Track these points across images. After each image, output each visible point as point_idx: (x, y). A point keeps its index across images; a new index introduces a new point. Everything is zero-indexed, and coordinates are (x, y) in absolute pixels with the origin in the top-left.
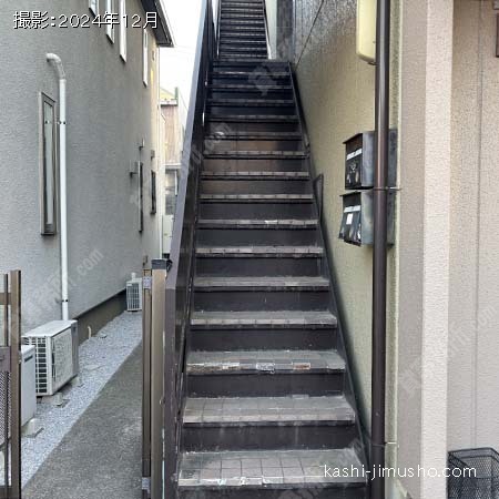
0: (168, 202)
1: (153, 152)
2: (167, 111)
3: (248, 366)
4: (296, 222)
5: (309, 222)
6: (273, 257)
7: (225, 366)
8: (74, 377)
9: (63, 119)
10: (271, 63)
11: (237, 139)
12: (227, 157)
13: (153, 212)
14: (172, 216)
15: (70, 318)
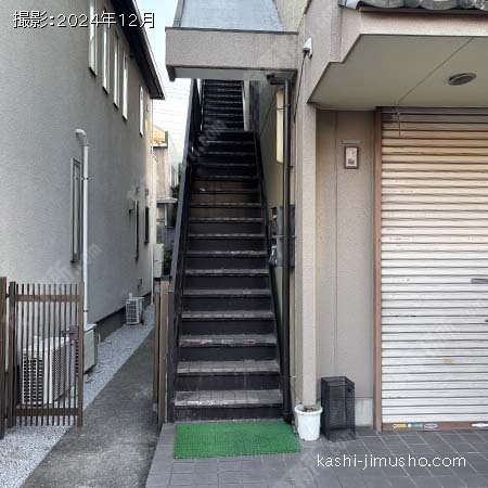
0: (159, 232)
1: (147, 191)
2: (159, 151)
3: (217, 342)
4: (252, 253)
5: (261, 253)
6: (236, 276)
7: (203, 342)
8: (94, 366)
9: (86, 176)
10: (246, 133)
11: (214, 193)
12: (206, 207)
13: (147, 242)
14: (162, 245)
15: (89, 322)
